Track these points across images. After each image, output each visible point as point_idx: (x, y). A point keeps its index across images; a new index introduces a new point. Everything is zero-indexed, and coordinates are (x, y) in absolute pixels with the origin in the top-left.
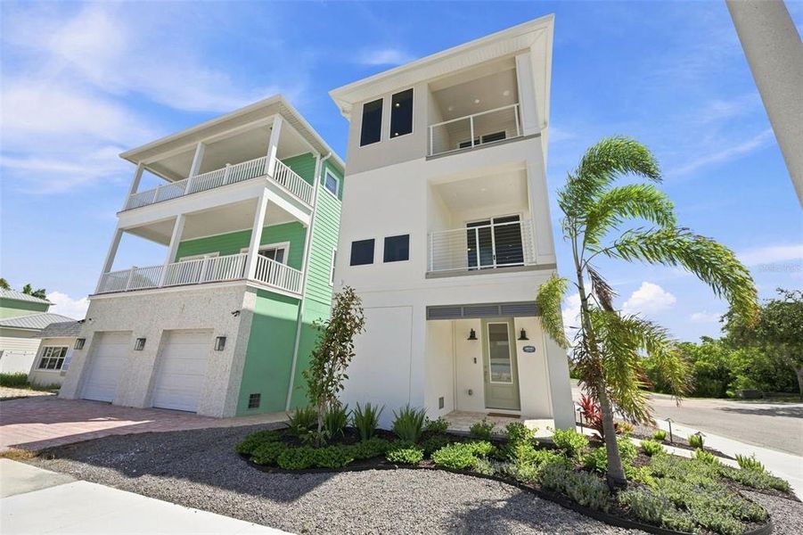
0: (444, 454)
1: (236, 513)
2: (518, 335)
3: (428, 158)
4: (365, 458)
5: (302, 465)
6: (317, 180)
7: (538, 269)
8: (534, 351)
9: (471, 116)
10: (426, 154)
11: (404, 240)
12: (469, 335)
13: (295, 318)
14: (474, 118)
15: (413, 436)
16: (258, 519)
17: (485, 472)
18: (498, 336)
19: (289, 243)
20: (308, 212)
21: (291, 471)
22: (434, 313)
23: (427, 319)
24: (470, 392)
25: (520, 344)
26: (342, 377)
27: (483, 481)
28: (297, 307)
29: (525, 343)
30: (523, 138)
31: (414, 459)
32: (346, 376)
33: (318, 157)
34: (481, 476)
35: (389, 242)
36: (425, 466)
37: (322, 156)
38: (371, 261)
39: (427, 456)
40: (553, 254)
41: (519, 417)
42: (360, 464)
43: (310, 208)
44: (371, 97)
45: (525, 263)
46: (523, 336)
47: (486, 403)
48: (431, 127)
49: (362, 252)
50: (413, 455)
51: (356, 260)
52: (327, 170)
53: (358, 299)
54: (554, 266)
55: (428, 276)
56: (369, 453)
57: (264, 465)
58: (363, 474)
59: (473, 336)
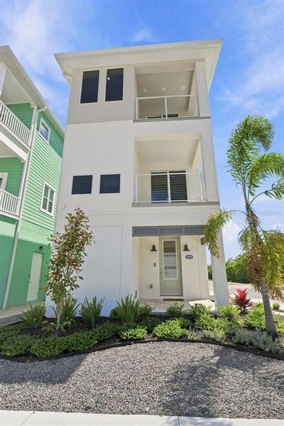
0: (160, 329)
1: (9, 405)
2: (182, 248)
3: (135, 121)
4: (104, 339)
5: (57, 352)
6: (34, 126)
7: (207, 204)
8: (192, 258)
9: (166, 97)
10: (133, 117)
11: (116, 178)
12: (152, 247)
13: (12, 235)
14: (167, 98)
15: (132, 318)
16: (36, 406)
17: (195, 339)
18: (170, 248)
19: (7, 174)
20: (26, 151)
21: (48, 358)
22: (138, 231)
23: (133, 236)
24: (151, 286)
25: (184, 254)
26: (78, 278)
27: (196, 345)
28: (15, 226)
29: (187, 253)
30: (198, 118)
31: (140, 335)
32: (81, 278)
33: (35, 108)
34: (193, 341)
35: (104, 178)
36: (150, 339)
37: (39, 108)
38: (90, 192)
39: (149, 331)
40: (218, 195)
41: (182, 300)
42: (103, 344)
43: (28, 148)
44: (91, 67)
45: (188, 201)
46: (186, 249)
47: (161, 293)
48: (137, 99)
49: (81, 185)
50: (141, 332)
51: (76, 190)
52: (42, 120)
53: (87, 218)
54: (218, 203)
55: (134, 205)
56: (107, 335)
57: (16, 356)
58: (108, 352)
59: (154, 249)
